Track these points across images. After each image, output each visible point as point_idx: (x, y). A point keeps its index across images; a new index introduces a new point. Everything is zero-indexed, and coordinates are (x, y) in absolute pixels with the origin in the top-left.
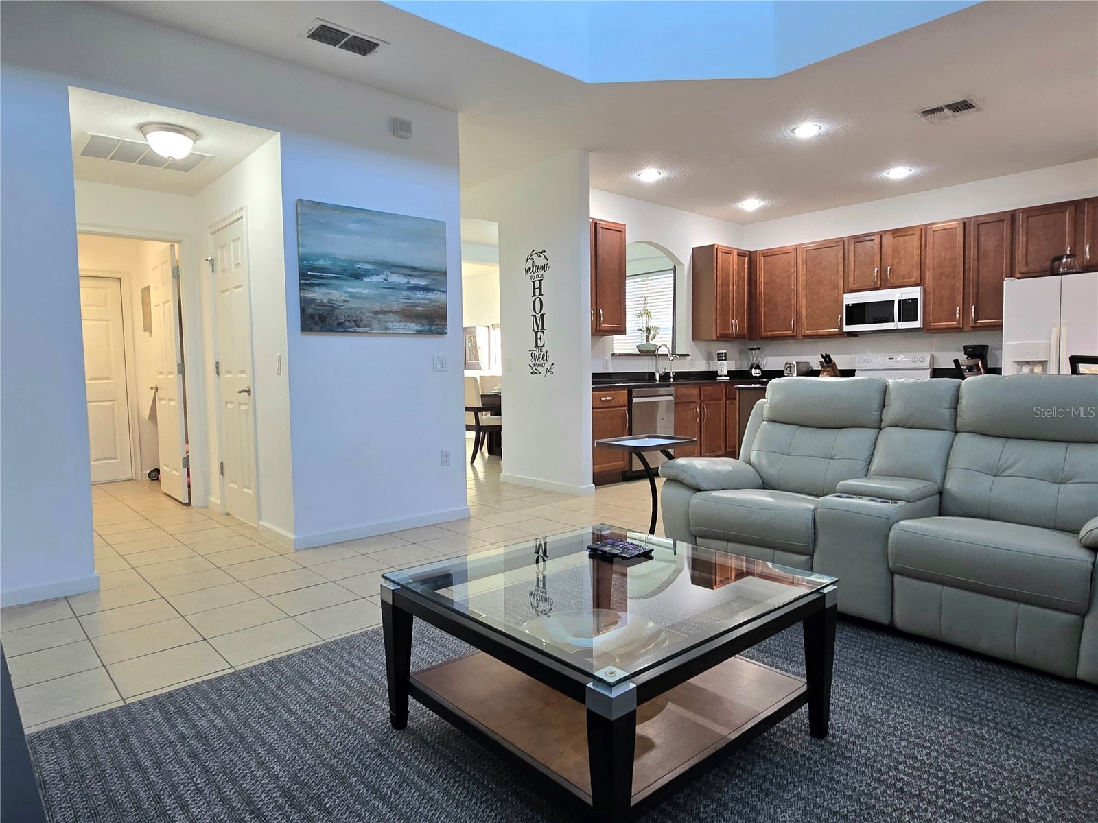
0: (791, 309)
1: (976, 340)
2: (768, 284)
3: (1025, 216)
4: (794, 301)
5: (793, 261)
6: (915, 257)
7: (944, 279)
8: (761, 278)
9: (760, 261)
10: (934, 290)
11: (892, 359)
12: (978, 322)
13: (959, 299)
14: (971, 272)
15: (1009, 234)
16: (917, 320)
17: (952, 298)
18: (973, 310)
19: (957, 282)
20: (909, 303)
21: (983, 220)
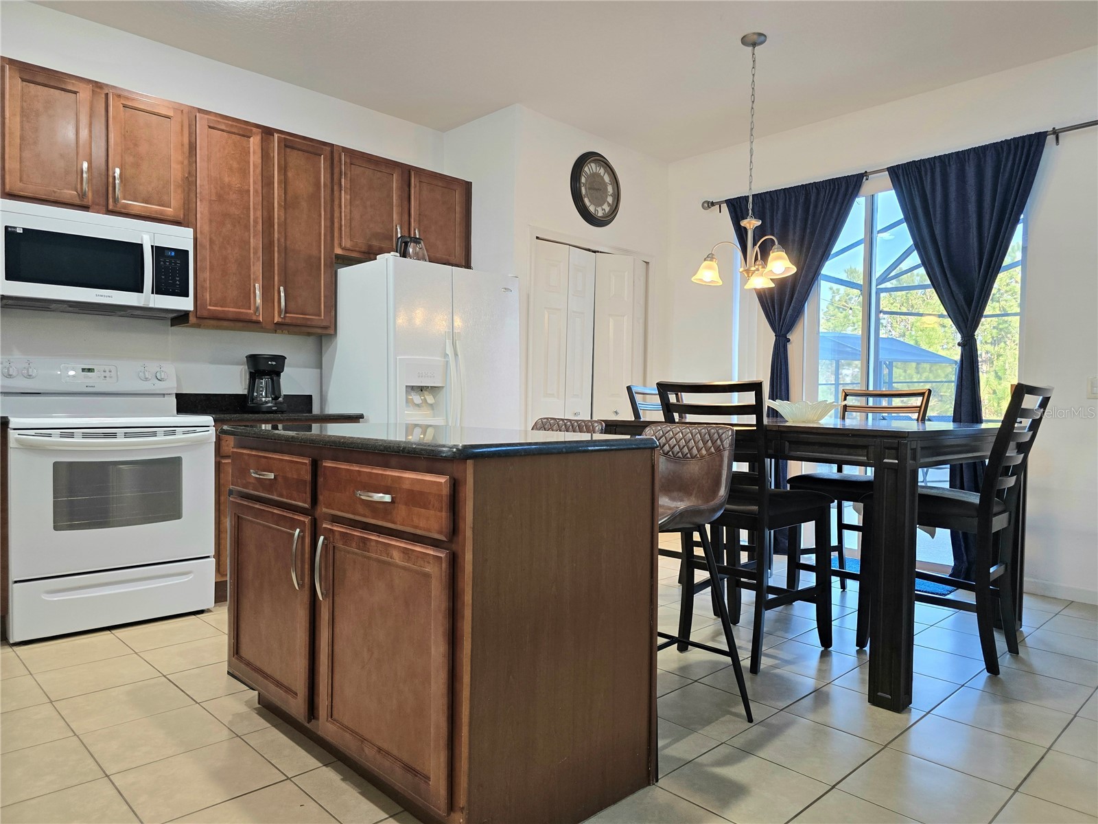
1: (267, 346)
3: (348, 161)
6: (173, 165)
7: (229, 226)
10: (211, 241)
11: (90, 370)
12: (287, 315)
13: (257, 269)
14: (276, 227)
15: (329, 180)
16: (187, 295)
17: (244, 264)
18: (282, 294)
19: (252, 237)
20: (172, 257)
21: (292, 142)
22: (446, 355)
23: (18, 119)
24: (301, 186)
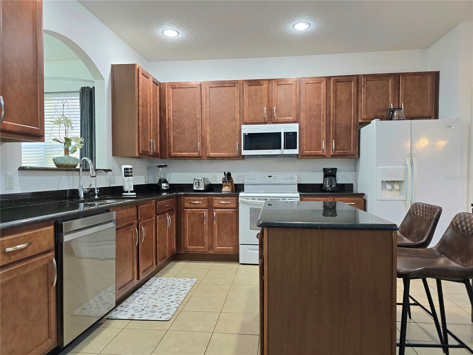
0: (197, 134)
1: (330, 164)
2: (175, 112)
3: (365, 80)
4: (199, 128)
5: (198, 95)
6: (293, 101)
7: (313, 120)
8: (170, 107)
9: (169, 92)
10: (306, 127)
11: (271, 176)
12: (336, 151)
13: (324, 134)
14: (332, 116)
15: (356, 91)
16: (296, 148)
17: (318, 133)
18: (334, 143)
19: (322, 122)
20: (291, 135)
21: (339, 80)
22: (406, 165)
23: (247, 99)
24: (343, 97)
